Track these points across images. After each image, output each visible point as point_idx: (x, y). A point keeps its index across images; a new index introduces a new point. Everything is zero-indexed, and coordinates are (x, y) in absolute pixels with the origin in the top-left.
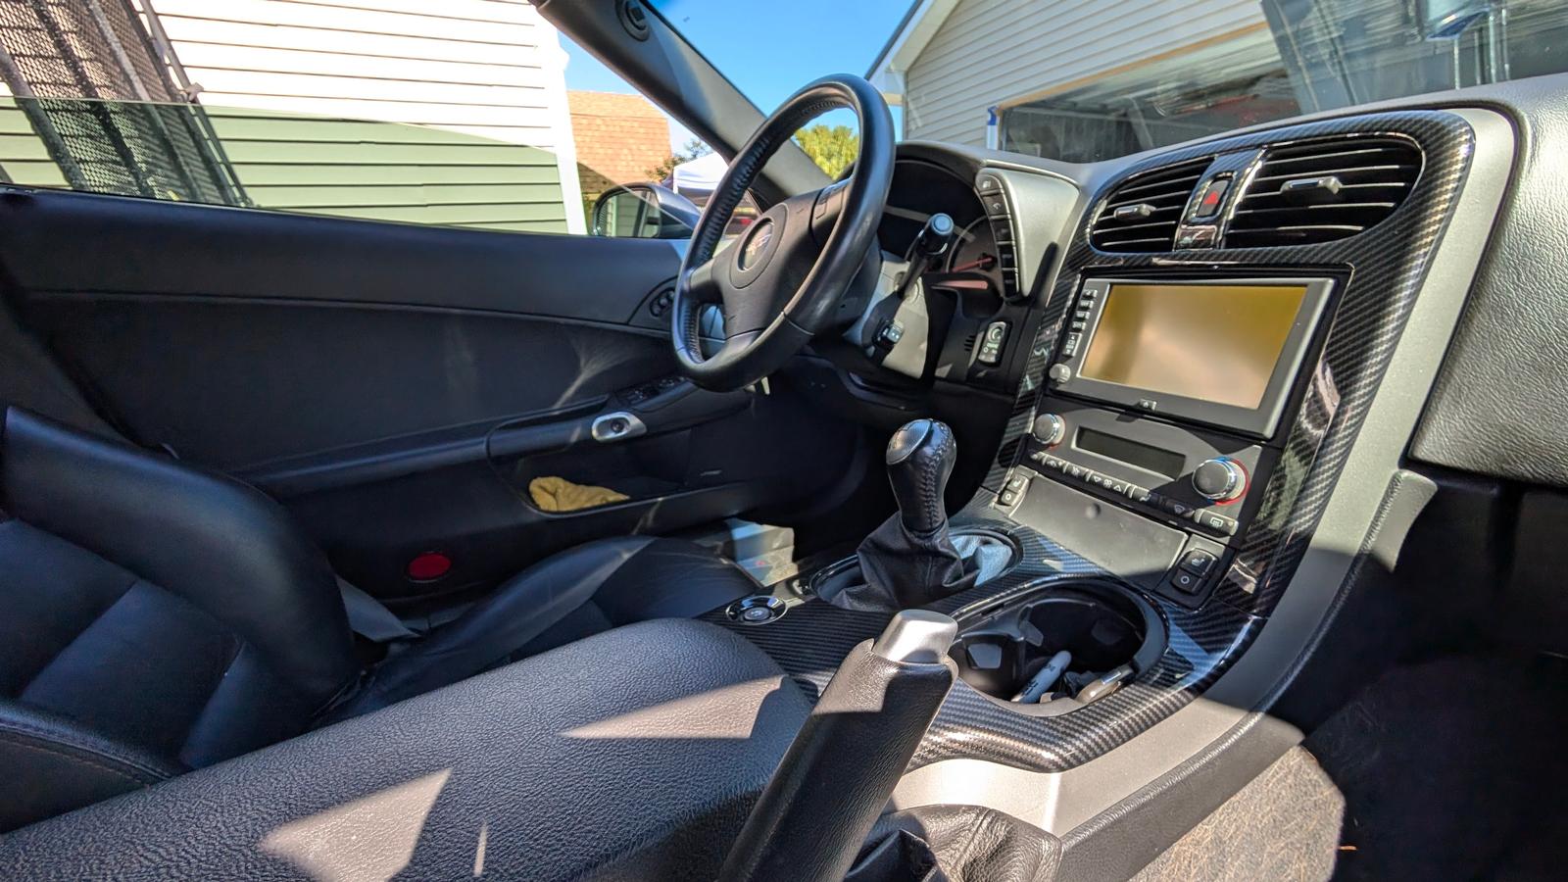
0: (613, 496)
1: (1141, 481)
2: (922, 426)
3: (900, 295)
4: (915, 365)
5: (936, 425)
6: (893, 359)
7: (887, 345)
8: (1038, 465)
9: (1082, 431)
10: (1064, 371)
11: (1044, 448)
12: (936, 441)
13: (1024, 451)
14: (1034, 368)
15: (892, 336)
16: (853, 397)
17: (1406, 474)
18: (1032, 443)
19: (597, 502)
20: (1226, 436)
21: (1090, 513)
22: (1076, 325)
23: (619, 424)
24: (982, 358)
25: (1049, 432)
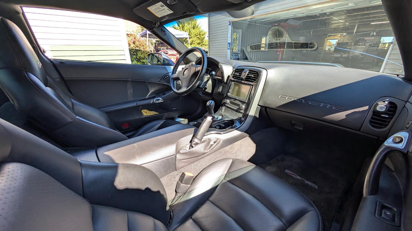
0: (157, 113)
1: (236, 108)
2: (211, 101)
3: (208, 80)
4: (210, 91)
5: (212, 101)
6: (206, 90)
7: (206, 88)
8: (226, 106)
9: (231, 102)
10: (229, 94)
11: (227, 104)
12: (212, 103)
13: (224, 104)
14: (225, 93)
15: (207, 87)
16: (201, 96)
17: (258, 106)
18: (225, 103)
19: (154, 114)
20: (243, 102)
21: (231, 112)
22: (230, 88)
23: (159, 100)
24: (220, 91)
25: (227, 102)
